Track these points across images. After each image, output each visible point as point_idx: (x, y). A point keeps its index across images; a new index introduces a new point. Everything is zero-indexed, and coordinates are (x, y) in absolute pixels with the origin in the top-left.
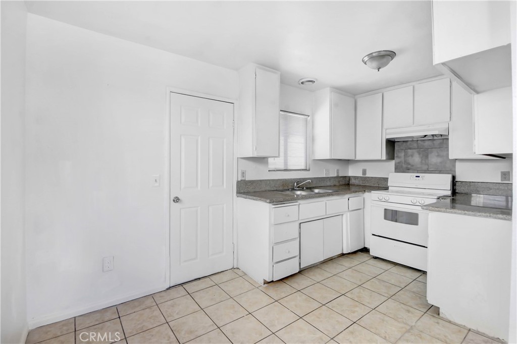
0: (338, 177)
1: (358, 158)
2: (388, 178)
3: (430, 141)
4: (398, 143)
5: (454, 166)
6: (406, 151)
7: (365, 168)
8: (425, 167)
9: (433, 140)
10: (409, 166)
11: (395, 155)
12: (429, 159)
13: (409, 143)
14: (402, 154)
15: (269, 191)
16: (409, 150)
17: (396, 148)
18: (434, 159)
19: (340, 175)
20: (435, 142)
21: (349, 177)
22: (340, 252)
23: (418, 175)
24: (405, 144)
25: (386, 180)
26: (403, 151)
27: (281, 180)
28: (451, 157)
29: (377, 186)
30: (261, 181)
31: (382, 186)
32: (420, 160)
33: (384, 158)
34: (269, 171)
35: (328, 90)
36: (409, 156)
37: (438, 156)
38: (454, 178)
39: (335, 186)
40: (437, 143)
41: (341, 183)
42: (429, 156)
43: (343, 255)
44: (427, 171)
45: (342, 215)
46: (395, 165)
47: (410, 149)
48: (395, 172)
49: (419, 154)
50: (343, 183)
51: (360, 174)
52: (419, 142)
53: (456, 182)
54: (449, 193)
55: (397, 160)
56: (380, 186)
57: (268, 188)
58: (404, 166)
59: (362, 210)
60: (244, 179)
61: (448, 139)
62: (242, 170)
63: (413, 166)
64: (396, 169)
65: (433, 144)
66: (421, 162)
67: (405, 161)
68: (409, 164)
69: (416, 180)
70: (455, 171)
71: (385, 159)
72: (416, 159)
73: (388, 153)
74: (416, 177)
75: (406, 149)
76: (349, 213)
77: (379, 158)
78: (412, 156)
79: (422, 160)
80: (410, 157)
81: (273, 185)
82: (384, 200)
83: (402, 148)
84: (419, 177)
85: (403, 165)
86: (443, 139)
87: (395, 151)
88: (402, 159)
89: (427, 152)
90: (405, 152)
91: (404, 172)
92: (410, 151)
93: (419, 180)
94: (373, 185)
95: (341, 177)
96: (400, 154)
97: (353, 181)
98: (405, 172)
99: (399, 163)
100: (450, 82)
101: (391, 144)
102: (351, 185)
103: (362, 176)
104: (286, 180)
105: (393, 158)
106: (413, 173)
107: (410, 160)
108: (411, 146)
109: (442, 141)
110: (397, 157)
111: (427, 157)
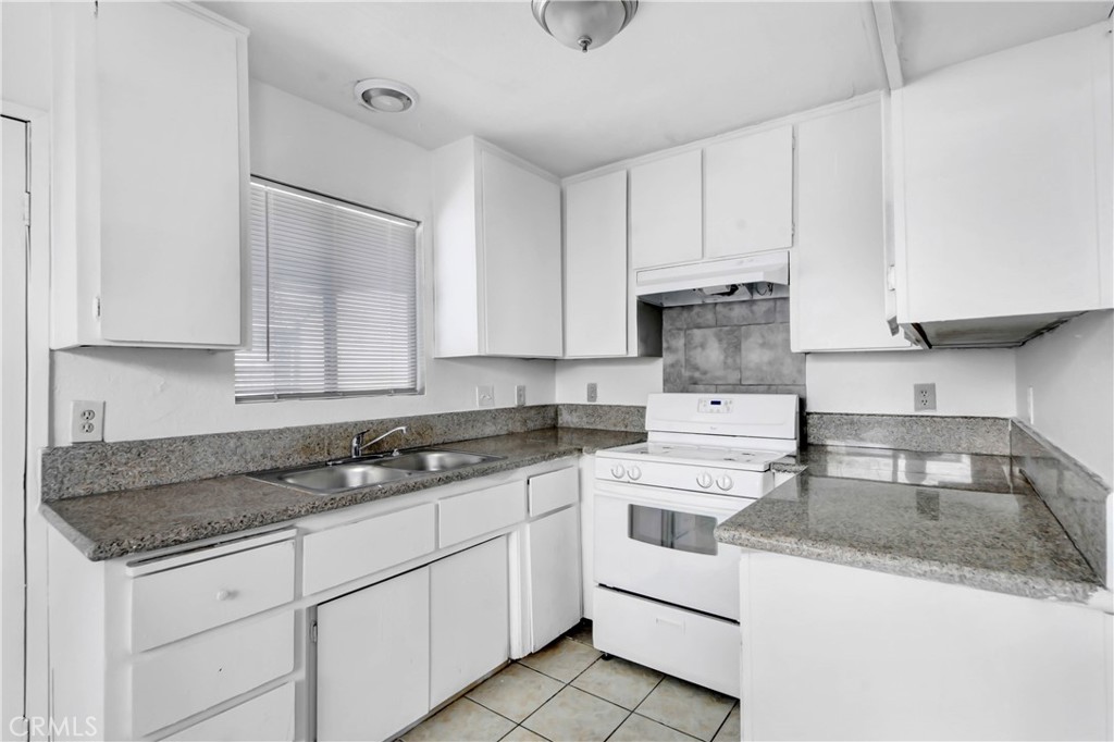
0: (522, 409)
1: (571, 354)
2: (644, 408)
3: (744, 306)
4: (670, 311)
5: (802, 372)
6: (688, 332)
7: (593, 382)
8: (733, 377)
9: (752, 302)
10: (697, 375)
11: (664, 345)
12: (743, 352)
13: (696, 310)
14: (680, 342)
15: (235, 475)
16: (696, 331)
17: (666, 325)
18: (755, 355)
19: (529, 403)
20: (755, 308)
21: (556, 408)
22: (500, 661)
23: (716, 397)
24: (685, 314)
25: (640, 411)
26: (682, 334)
27: (298, 429)
28: (797, 346)
29: (623, 429)
30: (191, 440)
31: (633, 430)
32: (722, 357)
33: (634, 352)
34: (238, 400)
35: (468, 144)
36: (696, 347)
37: (764, 345)
38: (802, 403)
39: (511, 434)
40: (760, 309)
41: (531, 425)
42: (743, 346)
43: (510, 664)
44: (739, 387)
45: (508, 535)
46: (664, 370)
47: (699, 327)
48: (664, 391)
49: (720, 340)
50: (539, 424)
51: (581, 399)
52: (718, 308)
53: (809, 414)
54: (792, 447)
55: (668, 358)
56: (628, 429)
57: (228, 466)
58: (686, 374)
59: (572, 510)
60: (94, 436)
61: (787, 299)
62: (77, 404)
63: (705, 373)
64: (666, 381)
65: (752, 312)
66: (725, 363)
67: (687, 360)
68: (697, 368)
69: (712, 411)
70: (805, 385)
71: (636, 355)
72: (711, 355)
73: (643, 339)
74: (713, 403)
75: (688, 329)
76: (528, 526)
77: (621, 352)
78: (703, 346)
79: (726, 357)
80: (699, 350)
81: (257, 453)
82: (626, 478)
83: (678, 324)
84: (719, 403)
85: (683, 370)
86: (775, 299)
87: (664, 333)
88: (681, 356)
89: (736, 334)
90: (686, 336)
91: (684, 390)
92: (697, 333)
93: (718, 411)
94: (613, 429)
95: (532, 407)
96: (674, 342)
97: (566, 419)
98: (687, 392)
99: (672, 366)
100: (793, 137)
101: (653, 314)
102: (562, 428)
103: (585, 402)
104: (319, 428)
105: (659, 355)
106: (706, 392)
107: (699, 357)
108: (700, 320)
109: (771, 304)
110: (668, 348)
111: (737, 347)
